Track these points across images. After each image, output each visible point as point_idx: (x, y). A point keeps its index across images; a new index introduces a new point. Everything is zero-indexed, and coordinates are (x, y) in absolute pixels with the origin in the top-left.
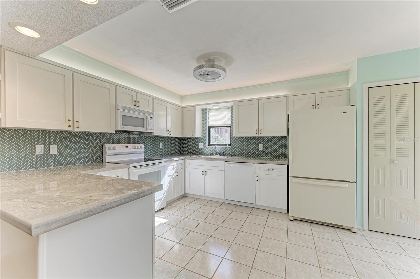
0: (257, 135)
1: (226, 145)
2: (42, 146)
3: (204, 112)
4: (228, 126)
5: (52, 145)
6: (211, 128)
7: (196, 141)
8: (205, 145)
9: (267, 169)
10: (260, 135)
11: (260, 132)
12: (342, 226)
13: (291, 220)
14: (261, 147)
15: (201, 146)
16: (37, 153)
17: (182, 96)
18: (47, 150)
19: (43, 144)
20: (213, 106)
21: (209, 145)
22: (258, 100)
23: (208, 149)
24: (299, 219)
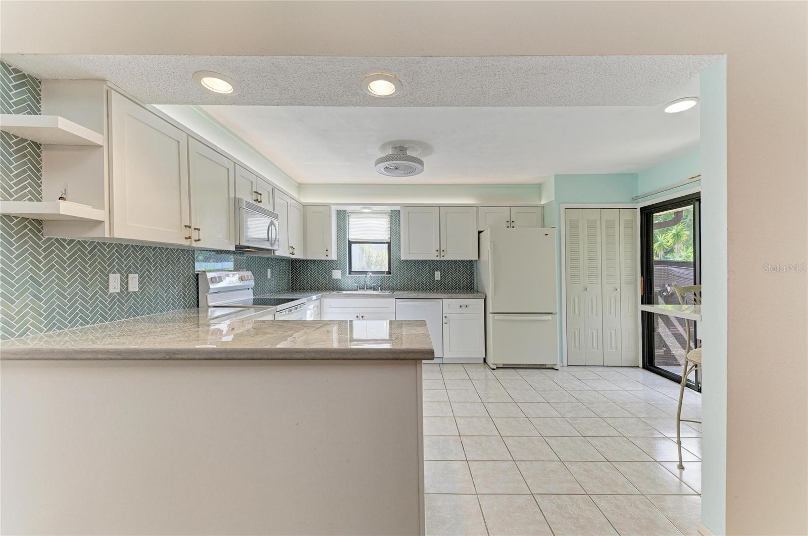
0: (438, 259)
1: (383, 273)
2: (118, 275)
3: (342, 216)
4: (385, 241)
5: (131, 272)
6: (353, 245)
7: (326, 265)
8: (343, 274)
9: (459, 307)
10: (442, 259)
11: (442, 253)
12: (546, 365)
13: (494, 369)
14: (438, 275)
15: (337, 274)
16: (111, 290)
17: (300, 184)
18: (125, 283)
19: (120, 272)
20: (364, 208)
21: (350, 272)
22: (439, 206)
23: (349, 280)
24: (501, 366)
